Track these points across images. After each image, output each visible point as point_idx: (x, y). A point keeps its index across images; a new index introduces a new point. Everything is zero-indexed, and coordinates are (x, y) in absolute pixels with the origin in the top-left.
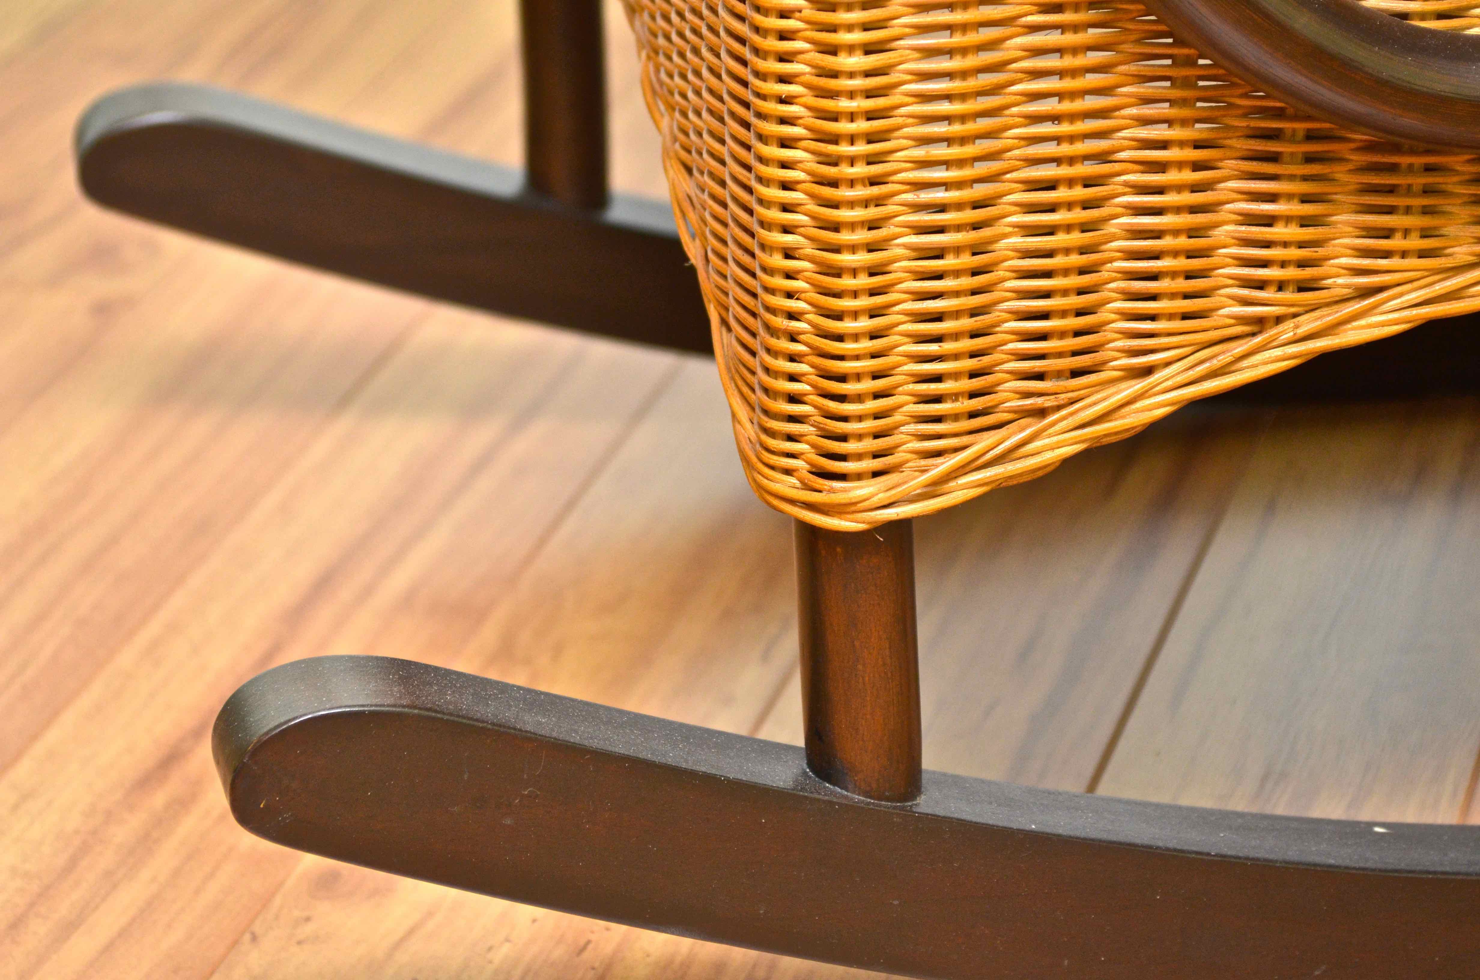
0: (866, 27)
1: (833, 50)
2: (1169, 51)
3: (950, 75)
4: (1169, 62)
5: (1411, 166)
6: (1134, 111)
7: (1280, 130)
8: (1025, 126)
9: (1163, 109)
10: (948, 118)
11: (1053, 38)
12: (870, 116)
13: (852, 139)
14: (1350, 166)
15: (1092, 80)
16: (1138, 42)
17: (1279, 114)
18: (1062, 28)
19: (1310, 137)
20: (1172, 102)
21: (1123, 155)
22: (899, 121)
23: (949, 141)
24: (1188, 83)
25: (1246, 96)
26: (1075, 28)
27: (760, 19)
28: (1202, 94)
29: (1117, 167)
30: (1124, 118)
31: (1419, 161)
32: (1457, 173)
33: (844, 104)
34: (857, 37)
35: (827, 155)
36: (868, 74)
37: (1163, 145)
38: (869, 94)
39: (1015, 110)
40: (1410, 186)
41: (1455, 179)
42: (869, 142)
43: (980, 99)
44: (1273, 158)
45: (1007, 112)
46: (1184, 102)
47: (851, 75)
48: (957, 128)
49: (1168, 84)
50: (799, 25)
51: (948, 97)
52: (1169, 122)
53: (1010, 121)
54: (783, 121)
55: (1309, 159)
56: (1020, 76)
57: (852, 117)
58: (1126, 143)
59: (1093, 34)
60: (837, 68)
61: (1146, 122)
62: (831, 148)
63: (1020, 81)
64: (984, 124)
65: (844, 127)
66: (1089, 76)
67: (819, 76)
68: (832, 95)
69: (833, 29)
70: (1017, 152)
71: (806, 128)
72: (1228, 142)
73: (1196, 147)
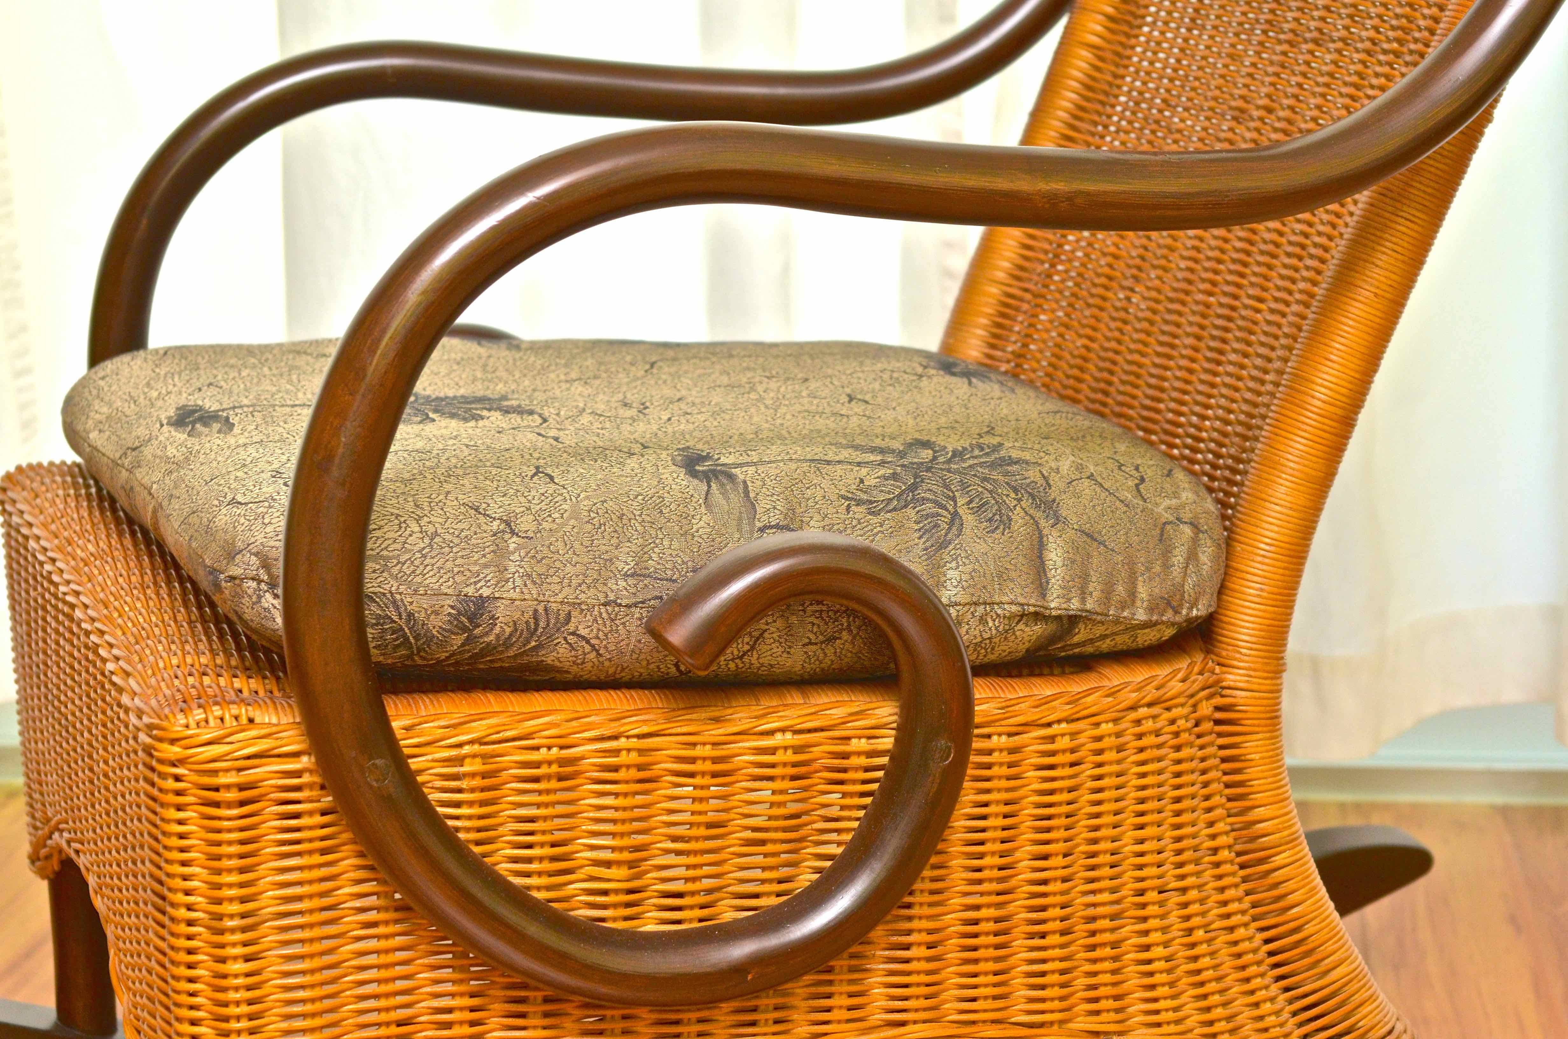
0: (245, 944)
1: (223, 960)
2: (450, 949)
3: (303, 973)
4: (450, 956)
5: (613, 1017)
6: (428, 989)
7: (527, 997)
8: (356, 1003)
9: (449, 987)
10: (303, 1001)
11: (372, 944)
12: (250, 1003)
13: (238, 1018)
14: (574, 1018)
15: (399, 970)
16: (429, 943)
17: (525, 986)
18: (378, 937)
19: (546, 1000)
20: (454, 982)
21: (422, 1019)
22: (270, 1004)
23: (304, 1016)
24: (463, 969)
25: (503, 976)
26: (387, 937)
27: (173, 941)
28: (473, 976)
29: (418, 1027)
30: (422, 994)
31: (617, 1013)
32: (644, 1019)
33: (233, 996)
34: (239, 951)
35: (222, 1030)
36: (248, 975)
37: (450, 1011)
38: (249, 988)
39: (348, 993)
40: (613, 1030)
41: (643, 1023)
42: (250, 1020)
43: (325, 987)
44: (523, 1015)
45: (343, 995)
46: (461, 981)
47: (236, 976)
48: (309, 1008)
49: (450, 970)
50: (200, 944)
51: (302, 987)
52: (453, 995)
53: (346, 1000)
54: (192, 1008)
55: (546, 1015)
56: (351, 970)
57: (238, 1003)
58: (425, 1010)
59: (399, 940)
60: (226, 972)
61: (437, 996)
62: (224, 1025)
63: (351, 974)
64: (328, 1003)
65: (233, 1010)
66: (398, 968)
67: (214, 977)
68: (224, 990)
69: (222, 946)
70: (350, 1021)
71: (207, 1012)
72: (492, 1006)
73: (471, 1011)
